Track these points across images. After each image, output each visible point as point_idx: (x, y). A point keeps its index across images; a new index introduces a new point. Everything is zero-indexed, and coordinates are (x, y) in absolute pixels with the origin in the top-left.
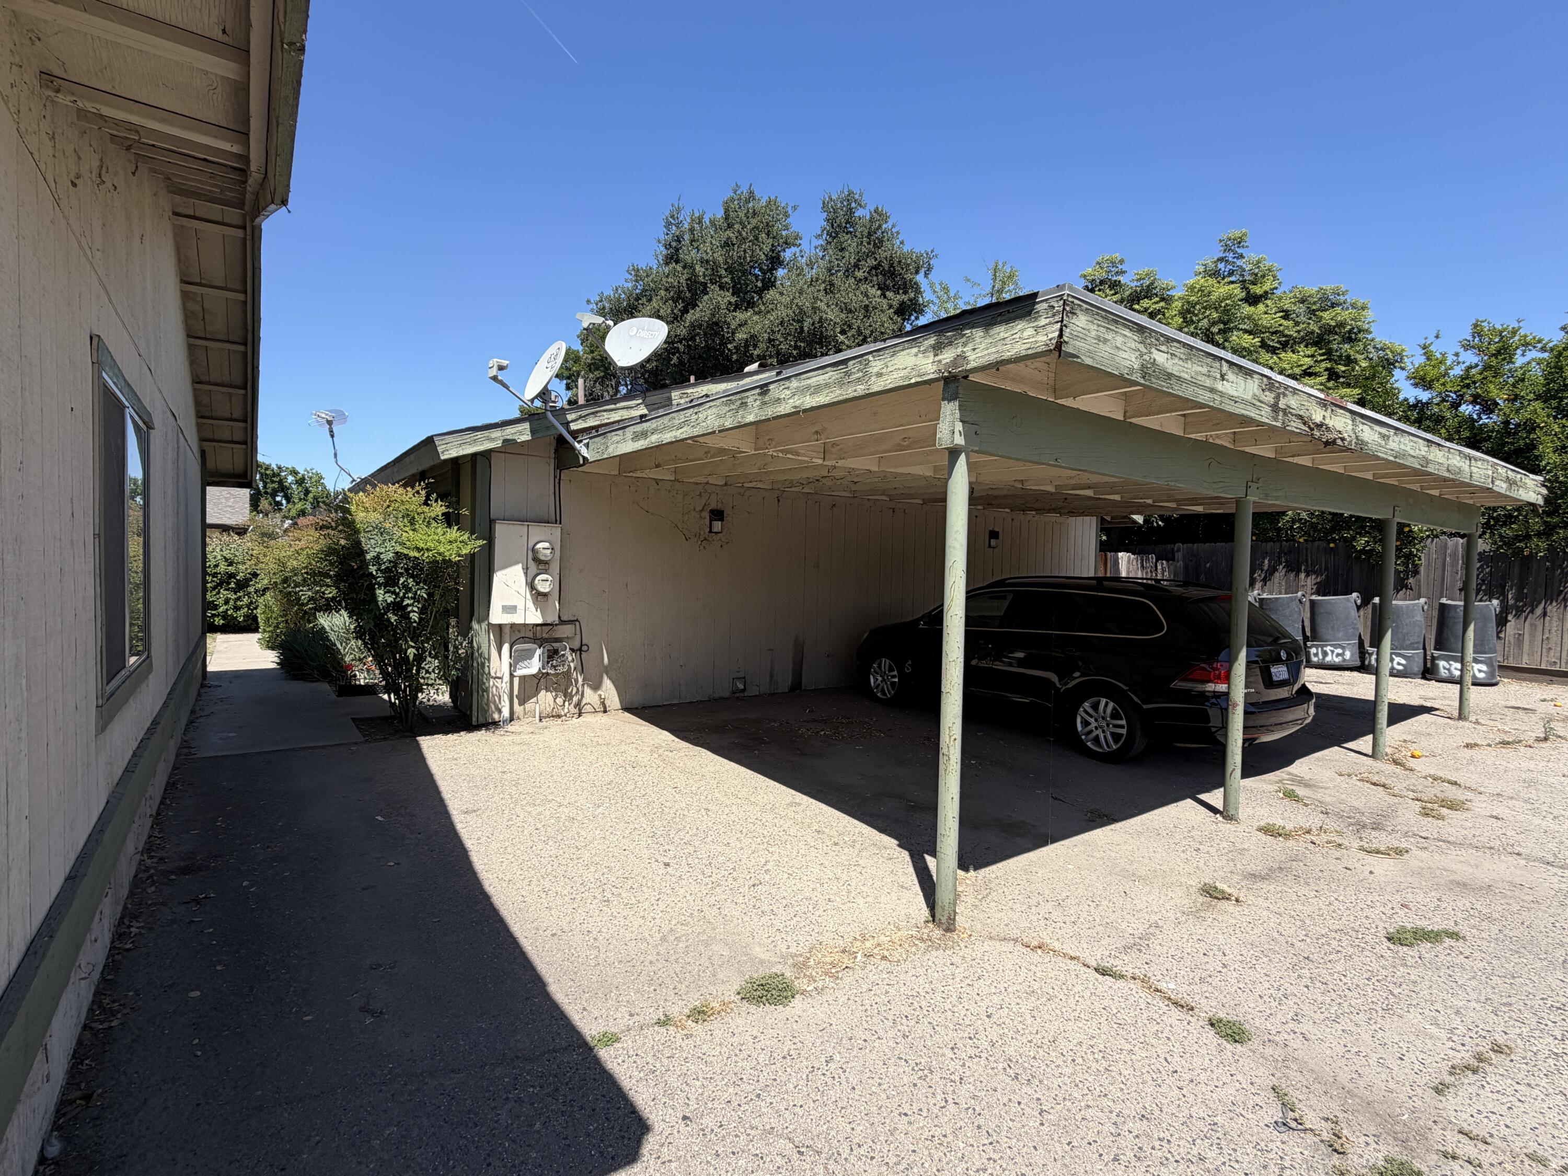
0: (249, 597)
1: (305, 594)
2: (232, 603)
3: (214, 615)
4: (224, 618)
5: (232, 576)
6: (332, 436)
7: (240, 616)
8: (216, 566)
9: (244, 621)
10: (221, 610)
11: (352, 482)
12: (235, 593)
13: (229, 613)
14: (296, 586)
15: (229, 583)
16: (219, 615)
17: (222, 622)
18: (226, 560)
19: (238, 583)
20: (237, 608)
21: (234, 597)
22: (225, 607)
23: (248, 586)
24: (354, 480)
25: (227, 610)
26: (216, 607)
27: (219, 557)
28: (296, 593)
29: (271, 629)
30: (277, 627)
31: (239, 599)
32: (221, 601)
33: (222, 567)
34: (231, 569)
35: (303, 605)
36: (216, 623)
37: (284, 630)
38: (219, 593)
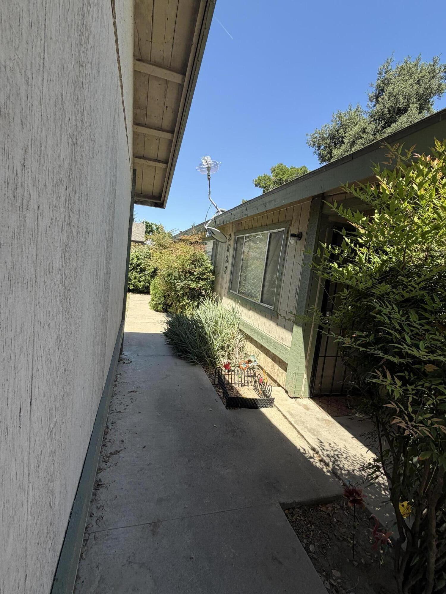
0: (145, 277)
1: (180, 285)
2: (137, 278)
3: (129, 284)
4: (134, 286)
5: (138, 265)
6: (209, 179)
7: (140, 285)
8: (133, 259)
9: (142, 288)
10: (133, 282)
11: (217, 213)
12: (139, 274)
13: (136, 283)
14: (175, 279)
15: (137, 269)
16: (131, 284)
17: (133, 288)
18: (137, 257)
19: (141, 269)
20: (139, 282)
21: (139, 276)
22: (135, 280)
23: (145, 271)
24: (218, 212)
25: (135, 282)
26: (130, 280)
27: (134, 255)
28: (175, 284)
29: (156, 300)
30: (160, 299)
31: (140, 277)
32: (133, 278)
33: (135, 261)
34: (139, 262)
35: (178, 291)
36: (130, 288)
37: (163, 301)
38: (132, 273)
